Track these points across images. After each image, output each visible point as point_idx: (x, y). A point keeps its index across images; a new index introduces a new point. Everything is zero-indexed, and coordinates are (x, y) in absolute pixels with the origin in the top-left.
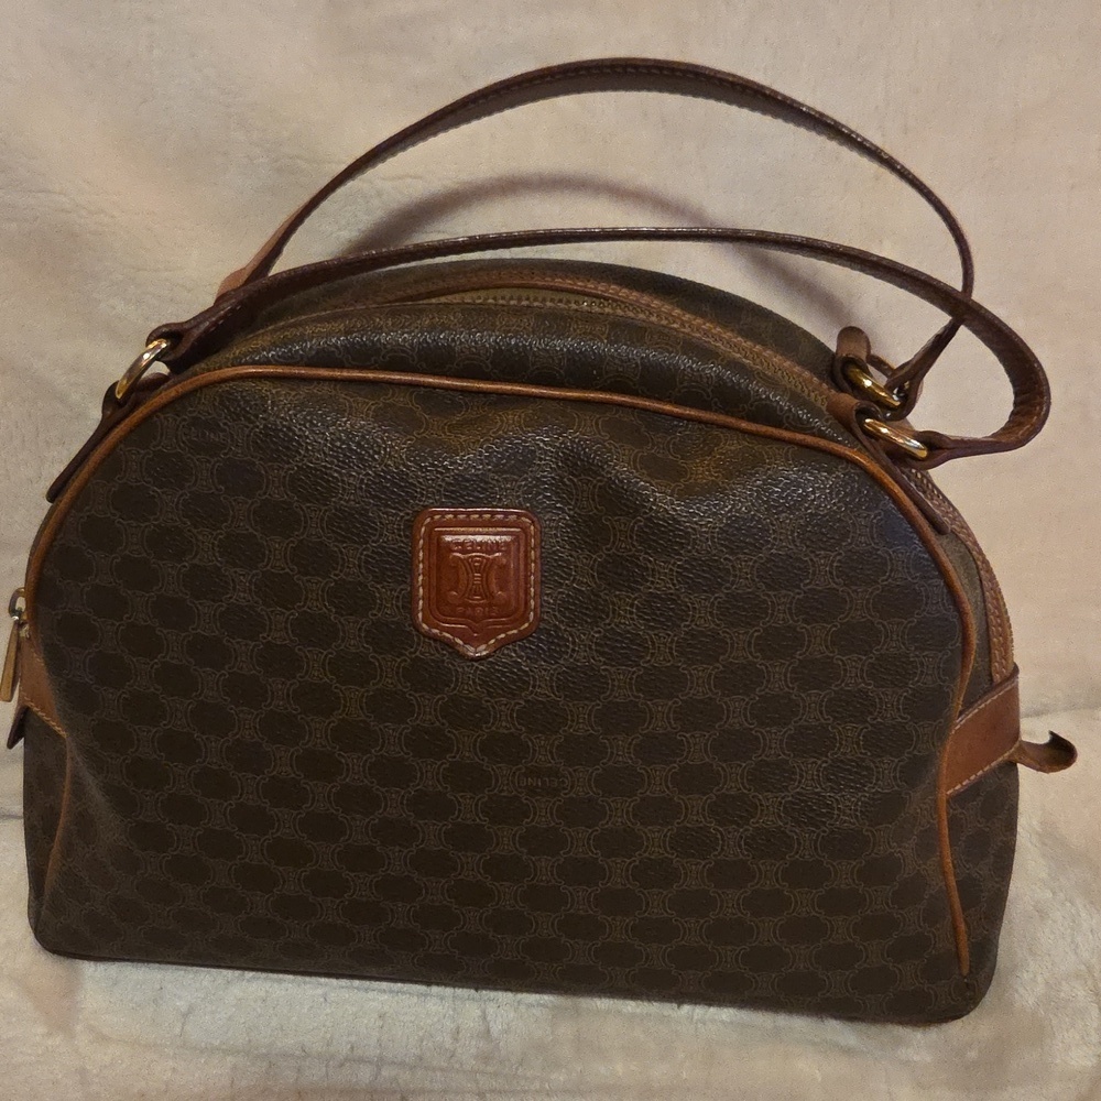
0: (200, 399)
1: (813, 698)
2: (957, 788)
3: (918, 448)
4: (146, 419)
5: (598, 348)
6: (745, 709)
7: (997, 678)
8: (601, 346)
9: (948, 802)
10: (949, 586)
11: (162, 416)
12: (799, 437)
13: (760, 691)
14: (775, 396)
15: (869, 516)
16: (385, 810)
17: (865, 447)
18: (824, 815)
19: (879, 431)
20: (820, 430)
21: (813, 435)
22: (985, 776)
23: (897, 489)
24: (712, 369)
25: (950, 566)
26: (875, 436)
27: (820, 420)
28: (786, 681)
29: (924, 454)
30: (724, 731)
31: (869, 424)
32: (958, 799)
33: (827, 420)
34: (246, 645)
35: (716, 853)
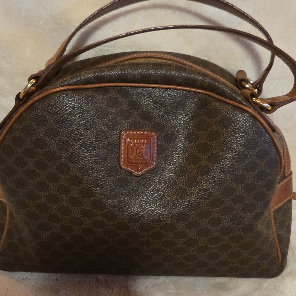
0: (50, 98)
1: (239, 187)
2: (275, 208)
3: (268, 107)
4: (32, 105)
5: (172, 73)
6: (220, 192)
7: (287, 175)
8: (173, 73)
9: (273, 212)
10: (277, 149)
11: (38, 104)
12: (232, 102)
13: (224, 186)
14: (226, 89)
15: (253, 128)
16: (108, 227)
17: (253, 106)
18: (242, 221)
19: (256, 101)
20: (239, 101)
21: (237, 102)
22: (284, 204)
23: (261, 120)
24: (207, 80)
25: (277, 142)
26: (256, 103)
27: (239, 97)
28: (231, 182)
29: (270, 108)
30: (213, 199)
31: (254, 99)
32: (276, 211)
33: (241, 98)
34: (64, 176)
35: (210, 235)
